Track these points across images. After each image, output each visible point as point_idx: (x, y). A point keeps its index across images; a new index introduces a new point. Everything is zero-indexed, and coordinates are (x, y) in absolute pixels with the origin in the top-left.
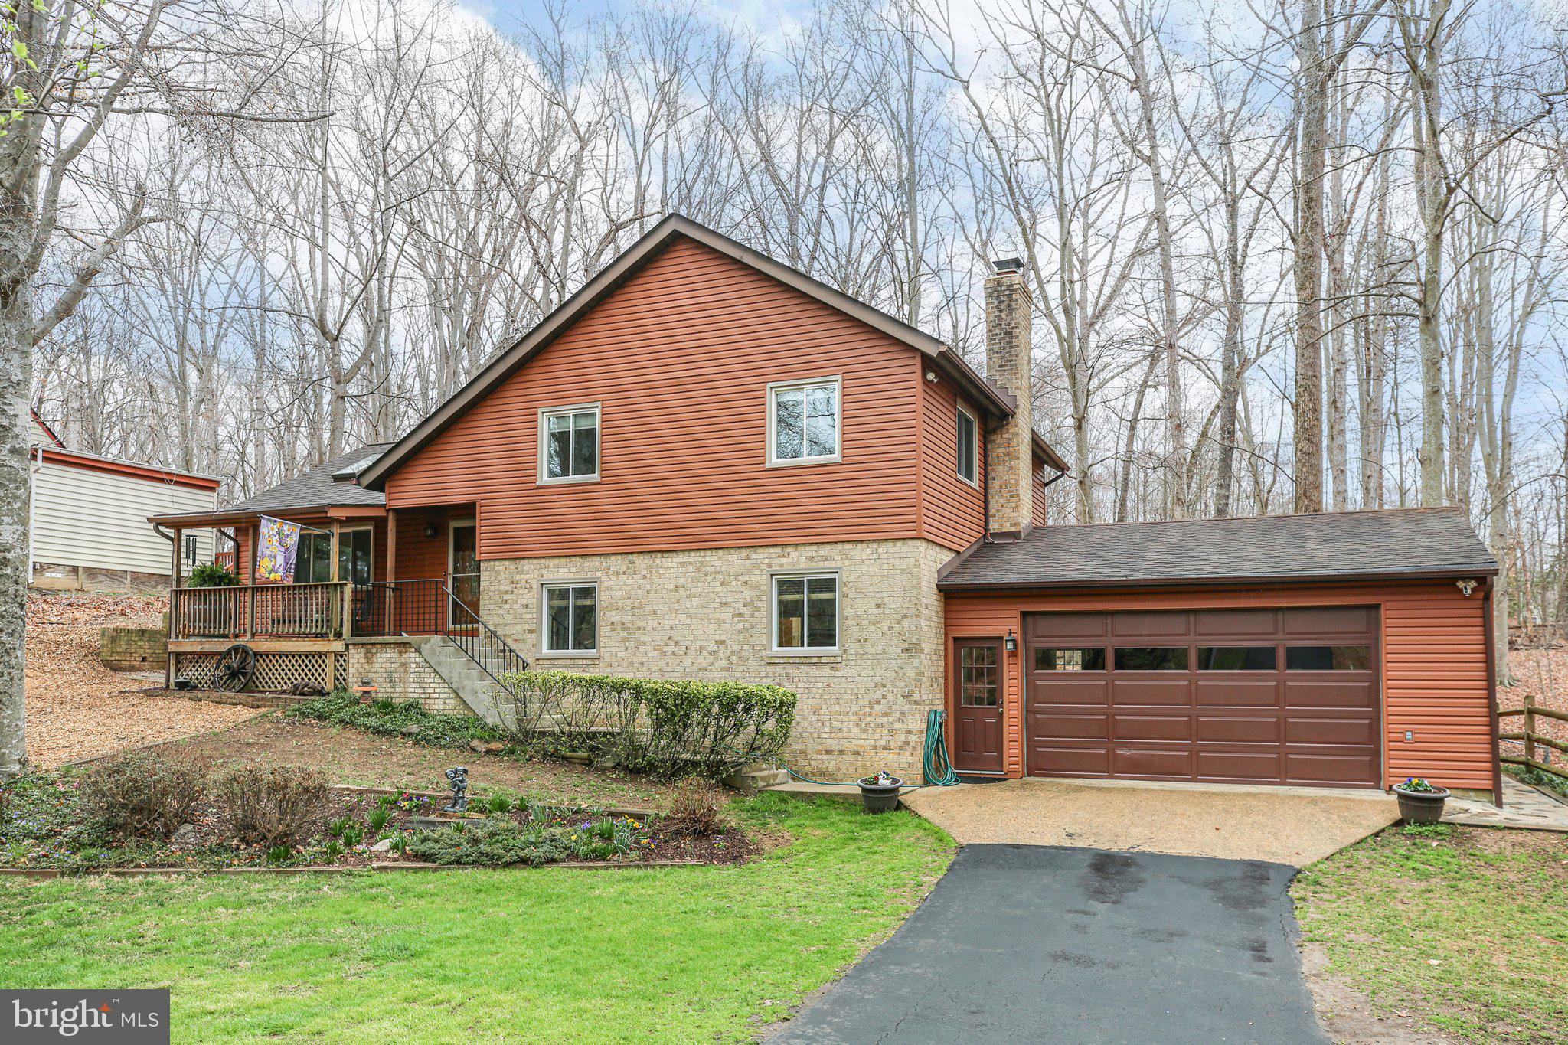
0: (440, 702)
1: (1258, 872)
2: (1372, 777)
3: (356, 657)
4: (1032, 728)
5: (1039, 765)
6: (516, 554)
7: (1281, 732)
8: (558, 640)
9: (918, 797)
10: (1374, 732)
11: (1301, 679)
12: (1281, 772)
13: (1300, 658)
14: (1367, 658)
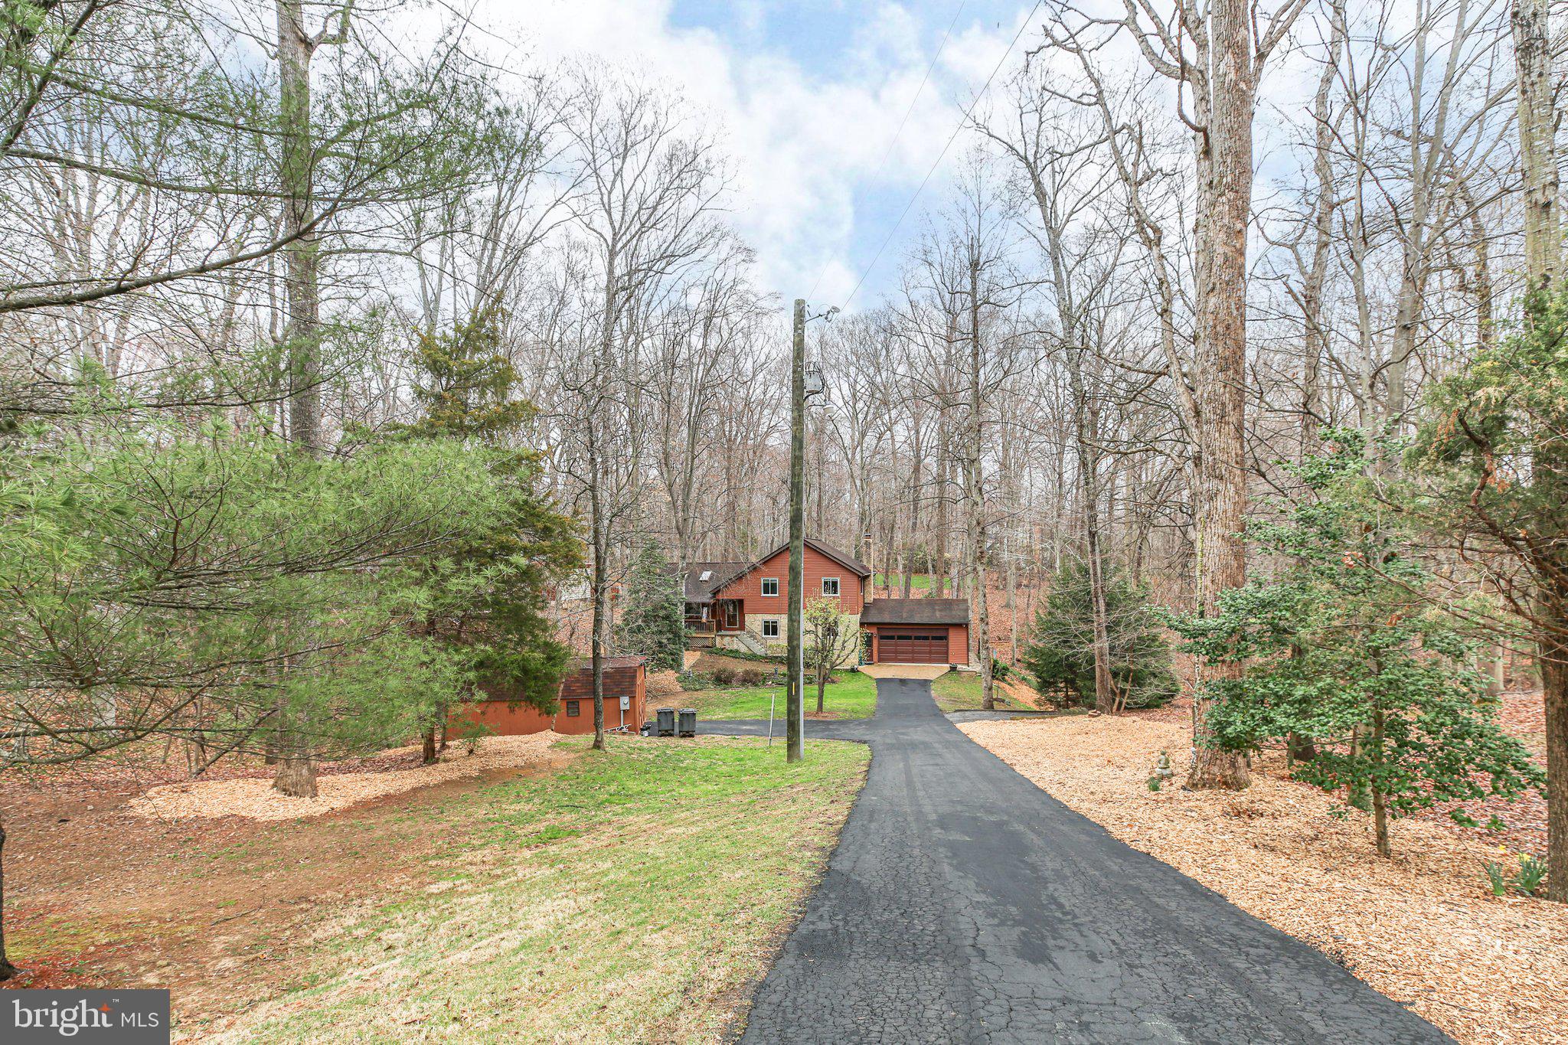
0: (743, 649)
1: (926, 681)
2: (947, 662)
3: (718, 639)
4: (879, 652)
5: (880, 660)
6: (755, 612)
7: (930, 653)
8: (767, 633)
9: (860, 668)
10: (947, 653)
11: (934, 642)
12: (930, 661)
13: (934, 638)
14: (946, 638)
